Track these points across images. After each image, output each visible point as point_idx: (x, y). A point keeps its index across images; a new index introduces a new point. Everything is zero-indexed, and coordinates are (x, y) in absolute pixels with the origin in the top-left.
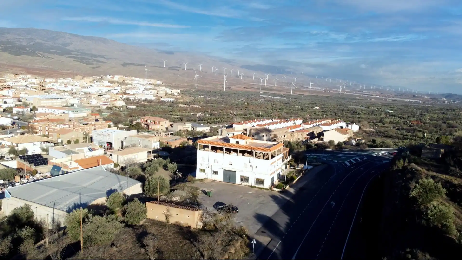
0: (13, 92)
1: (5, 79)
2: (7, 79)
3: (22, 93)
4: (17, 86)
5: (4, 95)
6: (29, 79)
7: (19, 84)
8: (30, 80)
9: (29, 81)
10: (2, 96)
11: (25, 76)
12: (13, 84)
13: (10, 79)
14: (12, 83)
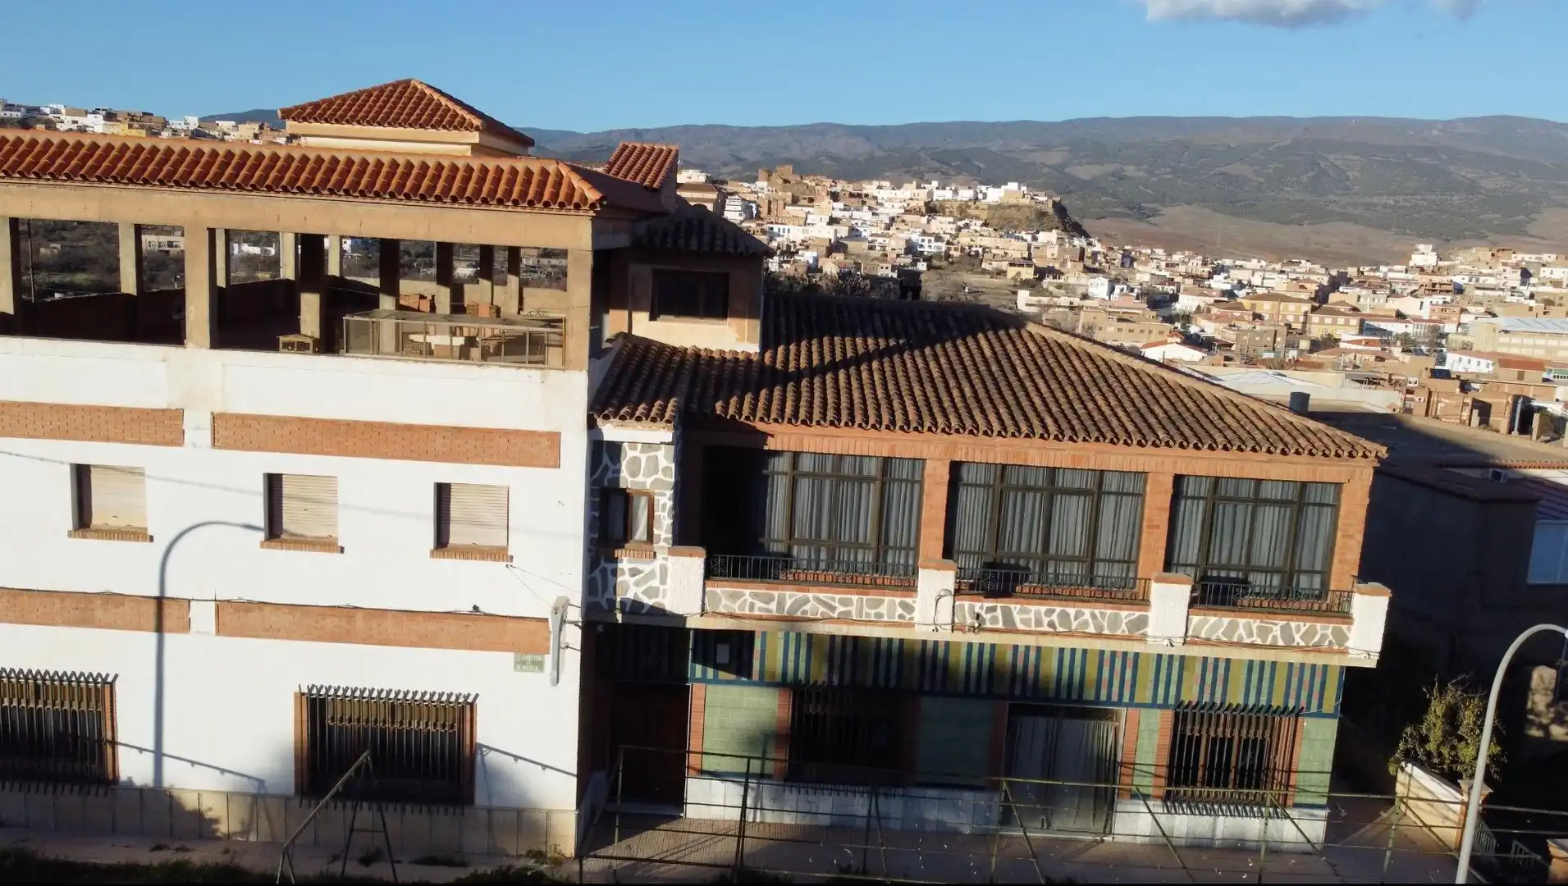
0: (1437, 305)
1: (1453, 267)
2: (1462, 264)
3: (1471, 309)
4: (1477, 288)
5: (1404, 311)
6: (1543, 269)
7: (1491, 281)
8: (1545, 273)
9: (1542, 275)
10: (1394, 314)
11: (1534, 256)
12: (1470, 280)
13: (1469, 268)
14: (1467, 278)
